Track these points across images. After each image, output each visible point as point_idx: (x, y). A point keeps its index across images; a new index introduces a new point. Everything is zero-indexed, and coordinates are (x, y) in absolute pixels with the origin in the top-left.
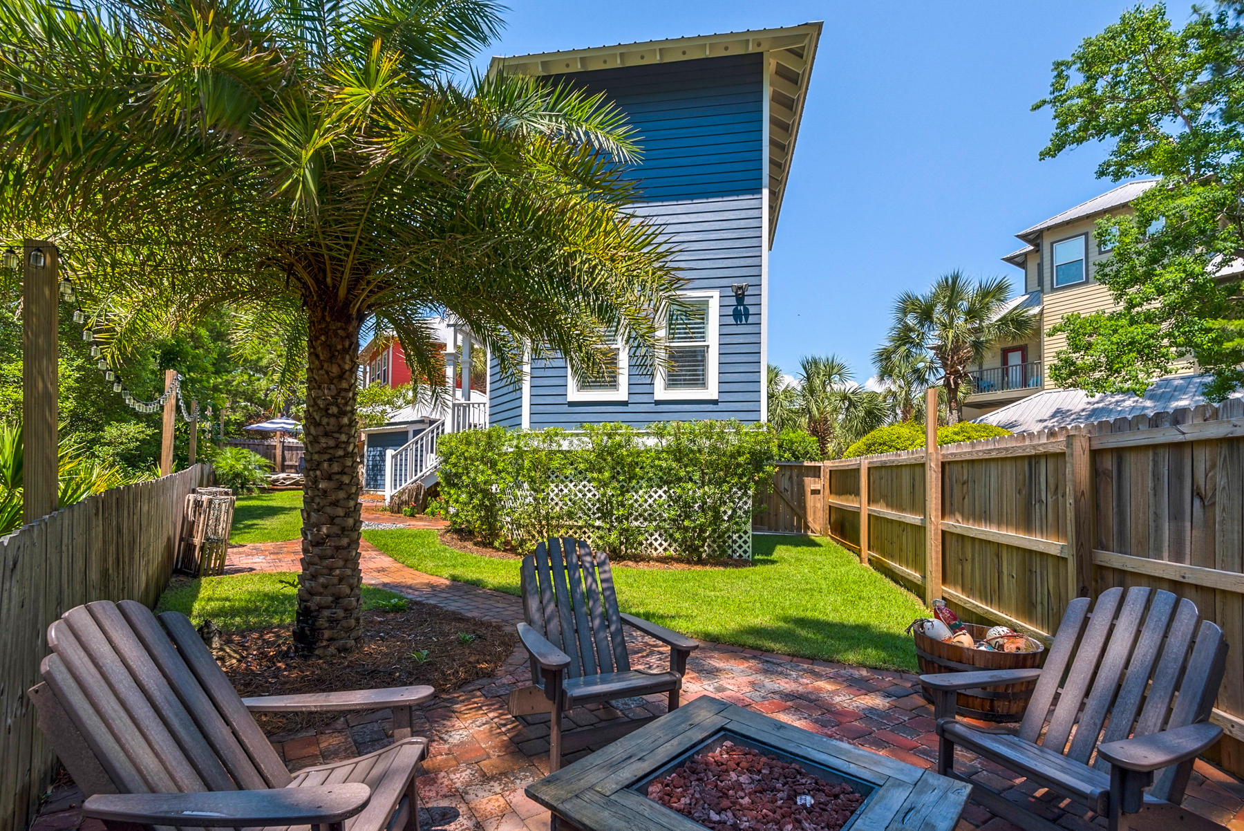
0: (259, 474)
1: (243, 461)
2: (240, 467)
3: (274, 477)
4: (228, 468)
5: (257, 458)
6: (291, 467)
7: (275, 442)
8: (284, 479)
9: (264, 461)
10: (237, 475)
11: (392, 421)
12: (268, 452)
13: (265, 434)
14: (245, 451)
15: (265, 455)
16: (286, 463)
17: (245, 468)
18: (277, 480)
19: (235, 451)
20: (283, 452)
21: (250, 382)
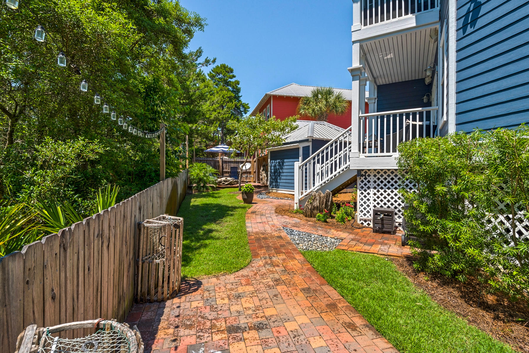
0: (212, 178)
1: (203, 171)
2: (202, 174)
3: (219, 180)
4: (195, 175)
5: (210, 169)
6: (226, 172)
7: (219, 159)
8: (224, 181)
9: (214, 170)
10: (200, 180)
11: (287, 141)
12: (215, 165)
13: (214, 154)
14: (204, 164)
15: (215, 167)
16: (224, 170)
17: (205, 176)
18: (220, 182)
19: (199, 164)
20: (222, 164)
21: (207, 129)
